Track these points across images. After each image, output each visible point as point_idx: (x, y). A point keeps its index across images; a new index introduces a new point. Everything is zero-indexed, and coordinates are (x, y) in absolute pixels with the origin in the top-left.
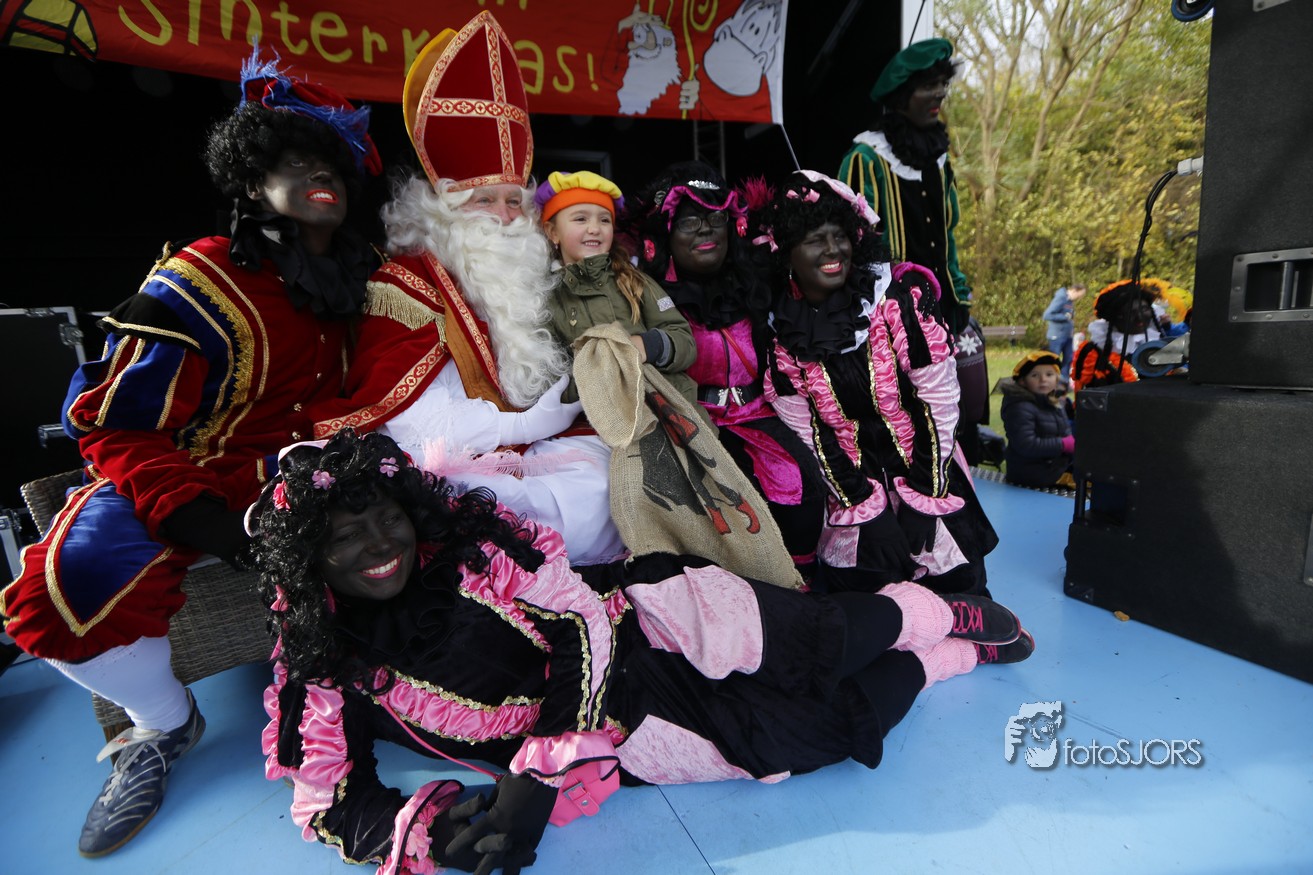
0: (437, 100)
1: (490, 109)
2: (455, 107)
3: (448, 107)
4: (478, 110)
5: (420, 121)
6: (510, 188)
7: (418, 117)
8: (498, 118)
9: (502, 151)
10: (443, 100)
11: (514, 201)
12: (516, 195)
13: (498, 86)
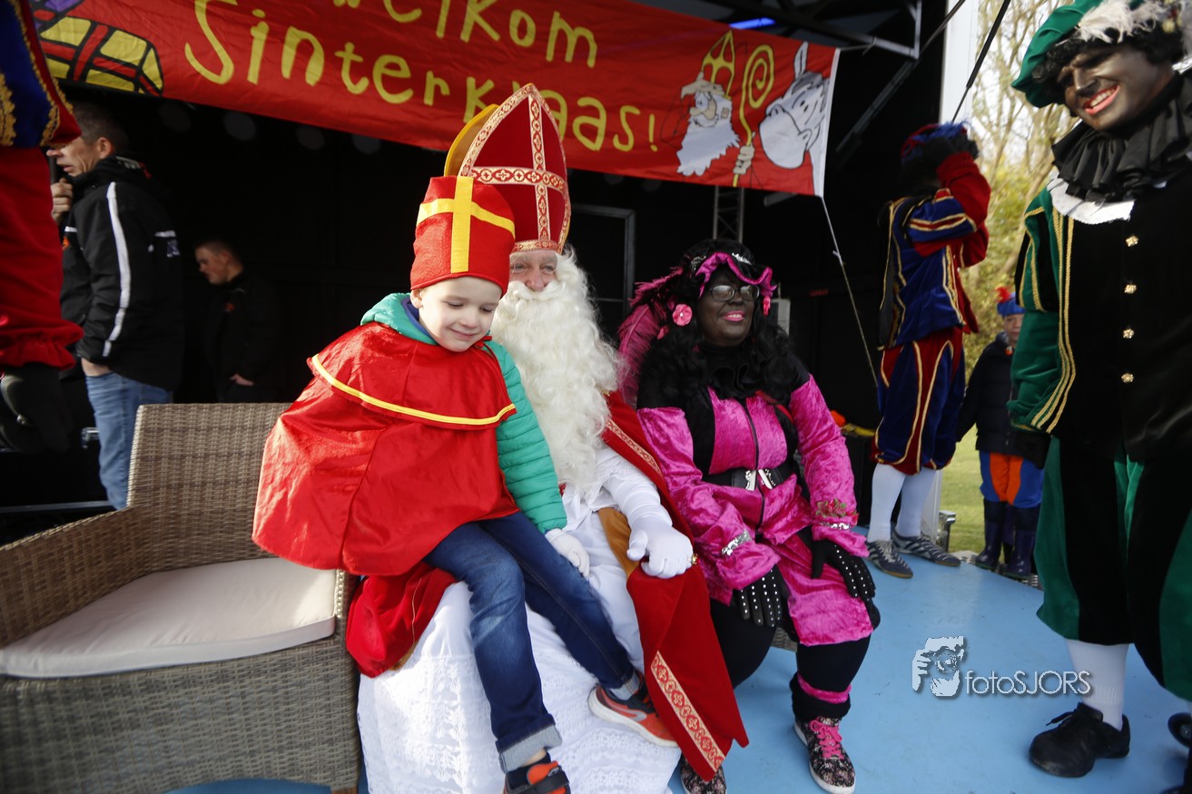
0: (477, 169)
3: (486, 175)
10: (482, 168)
11: (549, 268)
12: (551, 261)
13: (539, 155)
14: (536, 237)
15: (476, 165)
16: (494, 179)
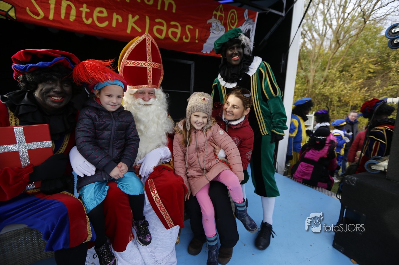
0: (127, 61)
2: (133, 63)
3: (131, 63)
5: (122, 67)
6: (150, 89)
9: (148, 77)
10: (130, 61)
12: (152, 92)
13: (149, 57)
14: (147, 84)
16: (133, 65)
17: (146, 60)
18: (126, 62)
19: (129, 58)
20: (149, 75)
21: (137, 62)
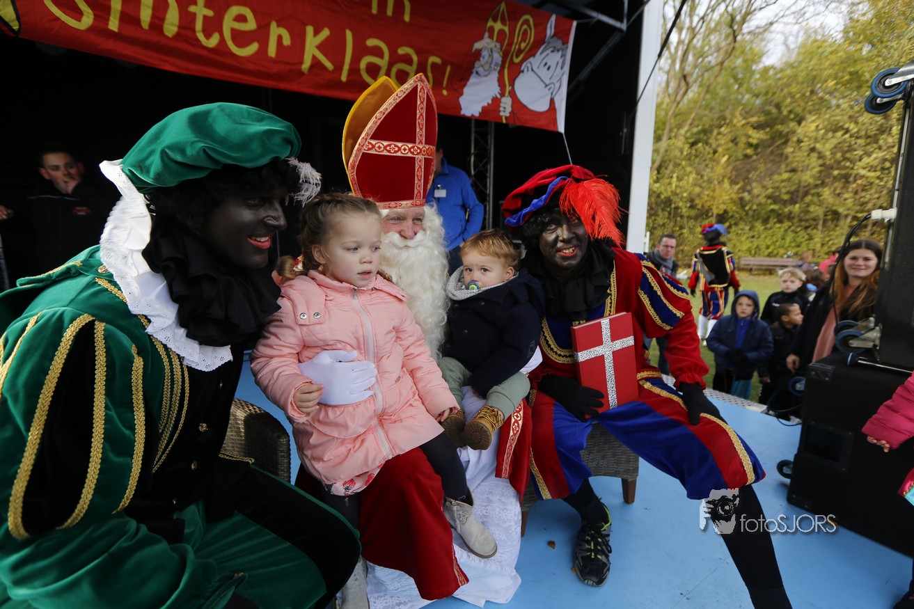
0: (372, 141)
1: (412, 150)
2: (385, 148)
3: (379, 147)
4: (403, 152)
5: (356, 156)
6: (417, 209)
7: (354, 152)
8: (416, 156)
9: (416, 182)
10: (377, 141)
11: (418, 219)
12: (421, 215)
13: (421, 132)
14: (411, 198)
15: (371, 138)
16: (385, 151)
17: (414, 142)
18: (369, 143)
19: (378, 135)
20: (417, 176)
21: (396, 146)
